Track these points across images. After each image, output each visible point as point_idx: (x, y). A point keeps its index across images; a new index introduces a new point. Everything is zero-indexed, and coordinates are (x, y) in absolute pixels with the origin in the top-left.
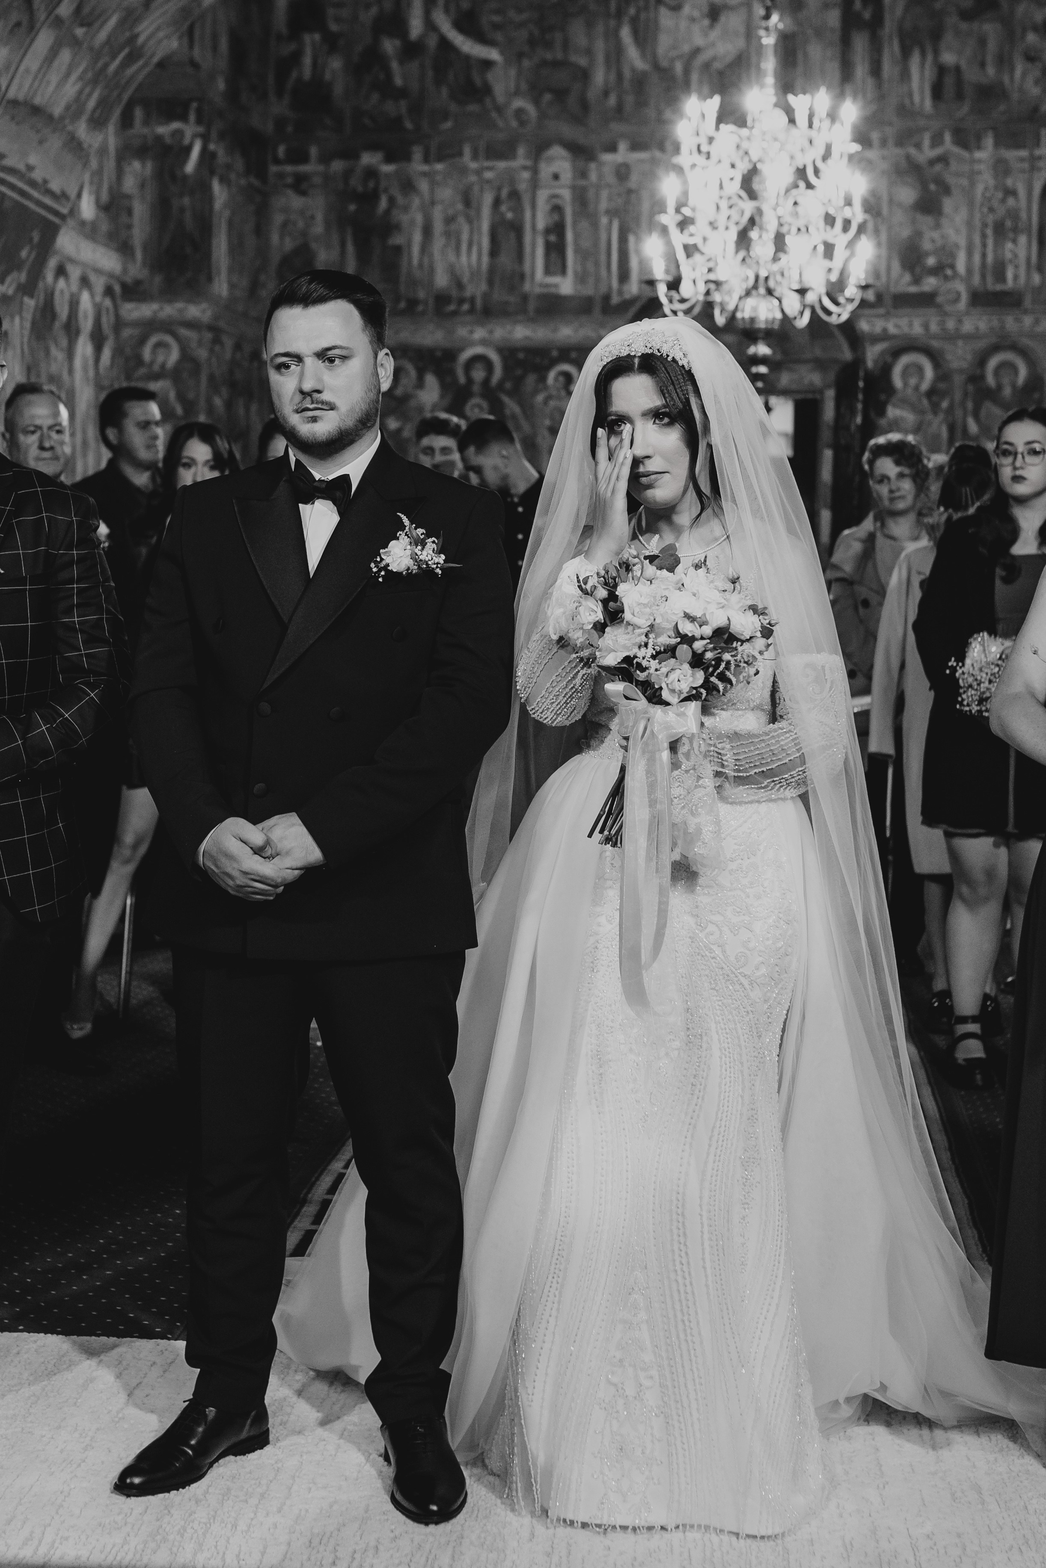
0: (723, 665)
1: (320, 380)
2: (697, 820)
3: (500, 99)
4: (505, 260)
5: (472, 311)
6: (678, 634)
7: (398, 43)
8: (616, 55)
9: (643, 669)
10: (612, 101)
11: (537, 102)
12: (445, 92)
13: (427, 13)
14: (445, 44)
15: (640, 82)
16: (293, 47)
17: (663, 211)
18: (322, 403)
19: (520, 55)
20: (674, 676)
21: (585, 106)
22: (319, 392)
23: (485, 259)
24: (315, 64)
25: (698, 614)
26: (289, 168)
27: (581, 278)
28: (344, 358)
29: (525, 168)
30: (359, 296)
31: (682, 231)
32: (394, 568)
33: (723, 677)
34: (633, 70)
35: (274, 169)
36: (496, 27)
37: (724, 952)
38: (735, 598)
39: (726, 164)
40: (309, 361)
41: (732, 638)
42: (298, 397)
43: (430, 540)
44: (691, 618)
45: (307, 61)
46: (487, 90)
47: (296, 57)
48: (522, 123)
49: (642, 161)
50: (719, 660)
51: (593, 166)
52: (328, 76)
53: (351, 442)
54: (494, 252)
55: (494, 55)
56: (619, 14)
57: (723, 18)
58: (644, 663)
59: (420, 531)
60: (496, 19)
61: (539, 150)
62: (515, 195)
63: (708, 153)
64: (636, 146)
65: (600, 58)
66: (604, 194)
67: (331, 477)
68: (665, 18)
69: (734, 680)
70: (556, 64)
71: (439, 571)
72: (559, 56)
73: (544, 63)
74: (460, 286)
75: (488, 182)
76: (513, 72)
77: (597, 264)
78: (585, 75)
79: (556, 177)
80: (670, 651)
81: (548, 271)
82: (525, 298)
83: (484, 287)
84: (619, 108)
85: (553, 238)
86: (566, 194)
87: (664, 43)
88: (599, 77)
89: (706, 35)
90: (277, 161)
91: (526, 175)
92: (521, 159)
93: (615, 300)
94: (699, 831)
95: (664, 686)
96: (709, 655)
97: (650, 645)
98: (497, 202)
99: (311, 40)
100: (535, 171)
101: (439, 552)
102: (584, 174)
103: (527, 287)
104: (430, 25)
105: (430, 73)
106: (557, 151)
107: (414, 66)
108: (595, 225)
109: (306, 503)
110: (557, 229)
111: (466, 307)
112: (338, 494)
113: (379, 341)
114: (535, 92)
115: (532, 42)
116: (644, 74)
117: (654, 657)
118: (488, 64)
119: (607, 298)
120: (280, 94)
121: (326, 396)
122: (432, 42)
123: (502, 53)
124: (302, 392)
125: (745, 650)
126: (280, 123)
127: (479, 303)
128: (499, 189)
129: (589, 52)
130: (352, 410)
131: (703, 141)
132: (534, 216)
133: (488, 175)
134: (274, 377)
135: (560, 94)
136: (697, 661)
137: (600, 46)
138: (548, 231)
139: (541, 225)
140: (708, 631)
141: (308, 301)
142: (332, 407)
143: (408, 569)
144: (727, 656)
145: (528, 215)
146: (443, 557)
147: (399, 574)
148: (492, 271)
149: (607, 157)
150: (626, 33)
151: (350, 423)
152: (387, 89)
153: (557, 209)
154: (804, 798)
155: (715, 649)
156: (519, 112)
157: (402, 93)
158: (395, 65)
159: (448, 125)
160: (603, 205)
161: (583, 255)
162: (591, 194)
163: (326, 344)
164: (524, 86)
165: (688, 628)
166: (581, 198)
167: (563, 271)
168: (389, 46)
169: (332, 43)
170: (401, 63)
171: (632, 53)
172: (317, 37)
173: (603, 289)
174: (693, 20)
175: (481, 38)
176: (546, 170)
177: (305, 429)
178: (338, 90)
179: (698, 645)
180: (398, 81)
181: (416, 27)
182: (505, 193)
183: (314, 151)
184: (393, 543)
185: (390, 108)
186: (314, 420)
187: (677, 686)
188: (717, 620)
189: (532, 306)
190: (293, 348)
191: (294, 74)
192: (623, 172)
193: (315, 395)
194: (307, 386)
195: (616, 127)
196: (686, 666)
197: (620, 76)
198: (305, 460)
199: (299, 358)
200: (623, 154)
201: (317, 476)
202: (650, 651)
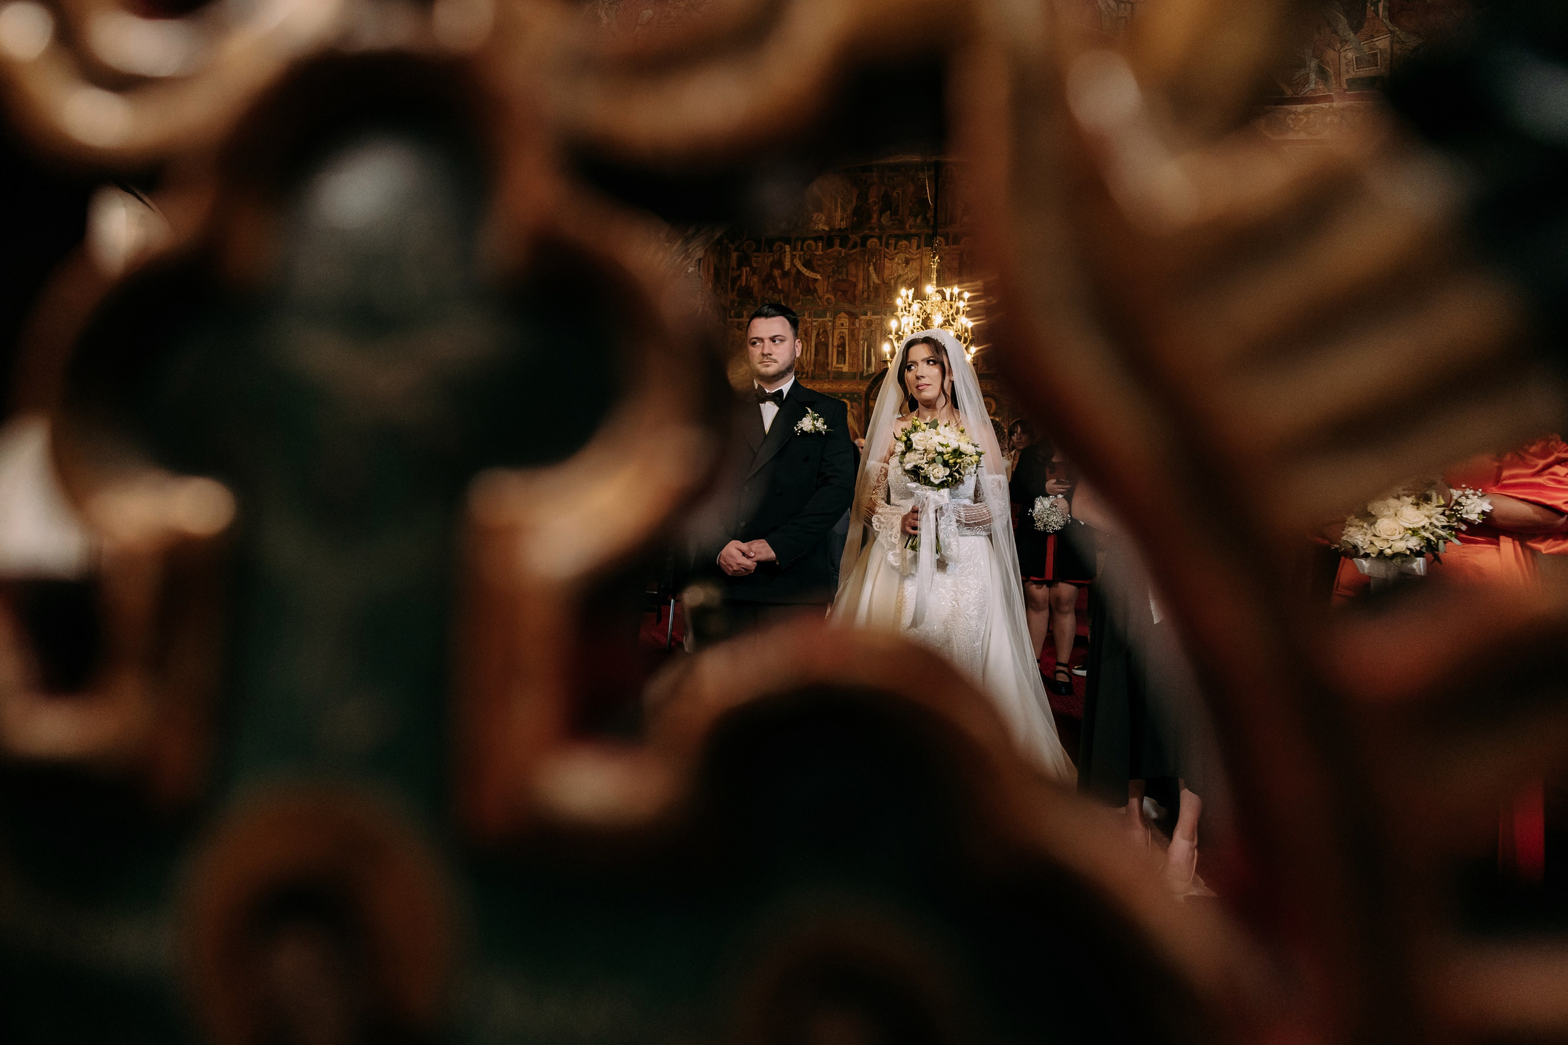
0: (958, 466)
1: (771, 349)
2: (949, 540)
3: (820, 294)
4: (821, 357)
5: (807, 377)
6: (937, 452)
7: (780, 271)
8: (867, 278)
9: (923, 469)
10: (866, 295)
11: (835, 296)
12: (798, 290)
13: (792, 260)
14: (799, 272)
15: (877, 288)
16: (738, 273)
17: (890, 333)
18: (772, 359)
19: (829, 277)
20: (936, 471)
21: (855, 297)
22: (770, 355)
23: (813, 357)
24: (747, 279)
25: (945, 443)
26: (735, 320)
27: (851, 365)
28: (782, 341)
29: (830, 321)
30: (789, 315)
31: (898, 342)
32: (805, 429)
33: (958, 471)
34: (874, 283)
35: (729, 320)
36: (820, 266)
37: (958, 604)
38: (962, 437)
39: (915, 316)
40: (767, 342)
41: (961, 453)
42: (761, 357)
43: (820, 419)
44: (942, 445)
45: (744, 278)
46: (816, 290)
47: (740, 276)
48: (829, 303)
49: (877, 319)
50: (956, 463)
51: (857, 320)
52: (752, 284)
53: (783, 377)
54: (816, 355)
55: (819, 277)
56: (869, 261)
57: (910, 264)
58: (922, 466)
59: (816, 415)
60: (820, 263)
61: (835, 315)
62: (825, 332)
63: (909, 311)
64: (874, 314)
65: (861, 278)
66: (862, 331)
67: (773, 392)
68: (887, 263)
69: (963, 473)
70: (843, 280)
71: (824, 432)
72: (845, 278)
73: (839, 280)
74: (803, 367)
75: (815, 326)
76: (826, 283)
77: (858, 359)
78: (855, 285)
79: (842, 325)
80: (934, 461)
81: (838, 363)
82: (828, 373)
83: (812, 368)
84: (868, 298)
85: (840, 349)
86: (846, 331)
87: (887, 272)
88: (860, 286)
89: (904, 271)
90: (731, 317)
91: (830, 324)
92: (828, 317)
93: (865, 374)
94: (949, 544)
95: (931, 475)
96: (951, 461)
97: (925, 458)
98: (818, 335)
99: (745, 270)
100: (834, 322)
101: (824, 424)
102: (853, 324)
103: (829, 368)
104: (793, 264)
105: (792, 283)
106: (843, 314)
107: (787, 280)
108: (858, 345)
109: (762, 403)
110: (843, 345)
111: (804, 376)
112: (777, 398)
113: (796, 335)
114: (835, 290)
115: (834, 272)
116: (878, 284)
117: (926, 463)
118: (816, 280)
119: (862, 373)
120: (732, 292)
121: (773, 357)
122: (794, 271)
123: (821, 276)
124: (763, 355)
125: (967, 459)
126: (732, 302)
127: (810, 374)
128: (819, 329)
129: (856, 276)
130: (784, 363)
131: (907, 305)
132: (833, 340)
133: (815, 324)
134: (751, 348)
135: (845, 293)
136: (946, 464)
137: (861, 274)
138: (838, 346)
139: (836, 344)
140: (950, 449)
141: (767, 316)
142: (776, 361)
143: (811, 430)
144: (958, 461)
145: (831, 340)
146: (826, 426)
147: (806, 432)
148: (815, 361)
149: (863, 317)
150: (871, 268)
151: (783, 368)
152: (775, 289)
153: (843, 337)
154: (990, 537)
155: (954, 458)
156: (828, 299)
157: (781, 291)
158: (779, 279)
159: (800, 303)
160: (861, 336)
161: (853, 356)
162: (856, 332)
163: (775, 334)
164: (830, 289)
165: (940, 449)
166: (852, 333)
167: (845, 363)
168: (777, 273)
169: (754, 271)
170: (781, 279)
171: (874, 276)
172: (748, 269)
173: (861, 370)
174: (899, 264)
175: (813, 270)
176: (838, 322)
177: (763, 370)
178: (756, 289)
179: (946, 457)
180: (780, 287)
181: (787, 265)
182: (821, 331)
183: (745, 313)
184: (804, 418)
185: (776, 296)
186: (768, 366)
187: (937, 475)
188: (954, 445)
189: (831, 376)
190: (759, 336)
191: (738, 283)
192: (869, 323)
193: (769, 356)
194: (766, 352)
195: (866, 305)
196: (941, 466)
197: (869, 286)
198: (762, 385)
199: (762, 340)
200: (869, 316)
201: (767, 391)
202: (925, 461)
